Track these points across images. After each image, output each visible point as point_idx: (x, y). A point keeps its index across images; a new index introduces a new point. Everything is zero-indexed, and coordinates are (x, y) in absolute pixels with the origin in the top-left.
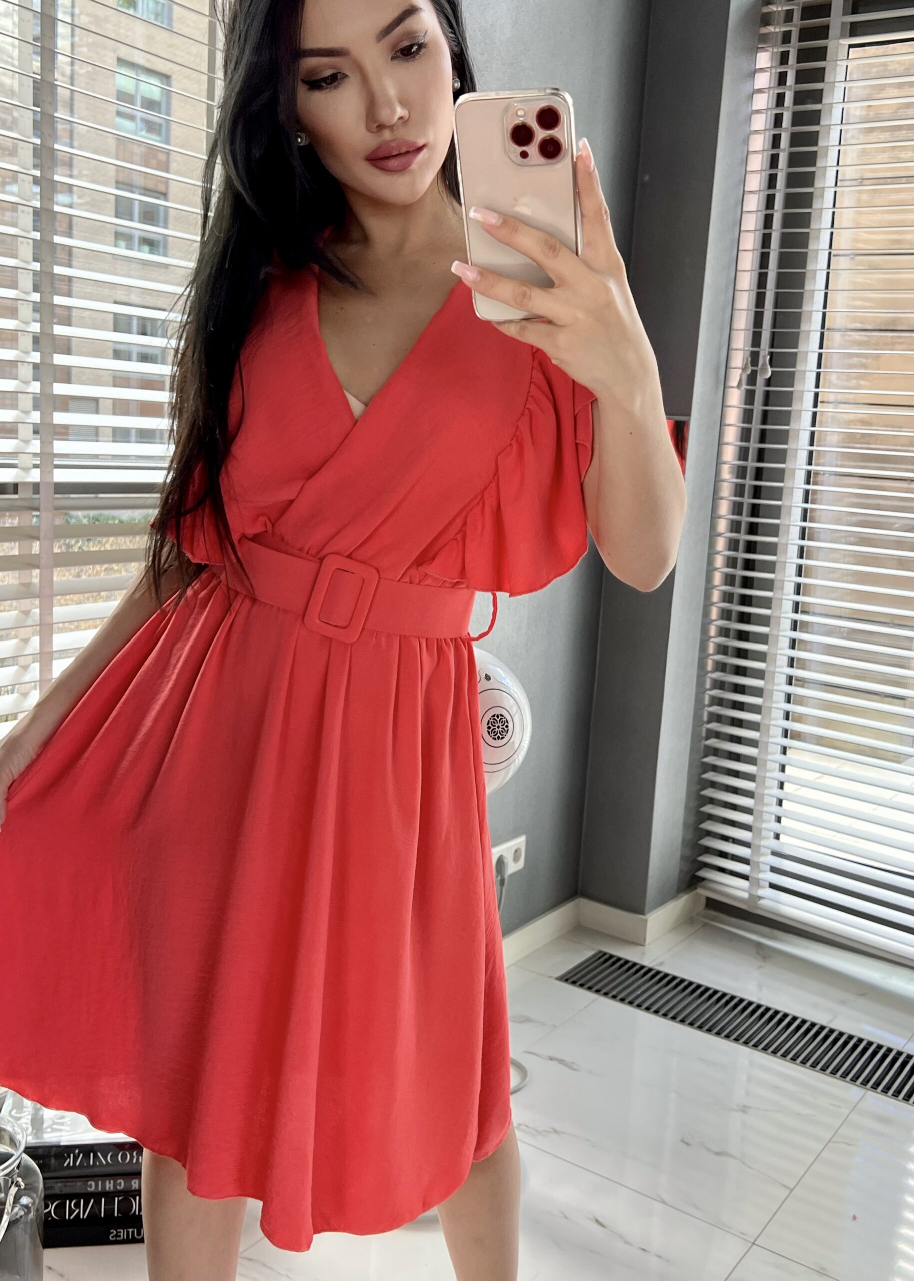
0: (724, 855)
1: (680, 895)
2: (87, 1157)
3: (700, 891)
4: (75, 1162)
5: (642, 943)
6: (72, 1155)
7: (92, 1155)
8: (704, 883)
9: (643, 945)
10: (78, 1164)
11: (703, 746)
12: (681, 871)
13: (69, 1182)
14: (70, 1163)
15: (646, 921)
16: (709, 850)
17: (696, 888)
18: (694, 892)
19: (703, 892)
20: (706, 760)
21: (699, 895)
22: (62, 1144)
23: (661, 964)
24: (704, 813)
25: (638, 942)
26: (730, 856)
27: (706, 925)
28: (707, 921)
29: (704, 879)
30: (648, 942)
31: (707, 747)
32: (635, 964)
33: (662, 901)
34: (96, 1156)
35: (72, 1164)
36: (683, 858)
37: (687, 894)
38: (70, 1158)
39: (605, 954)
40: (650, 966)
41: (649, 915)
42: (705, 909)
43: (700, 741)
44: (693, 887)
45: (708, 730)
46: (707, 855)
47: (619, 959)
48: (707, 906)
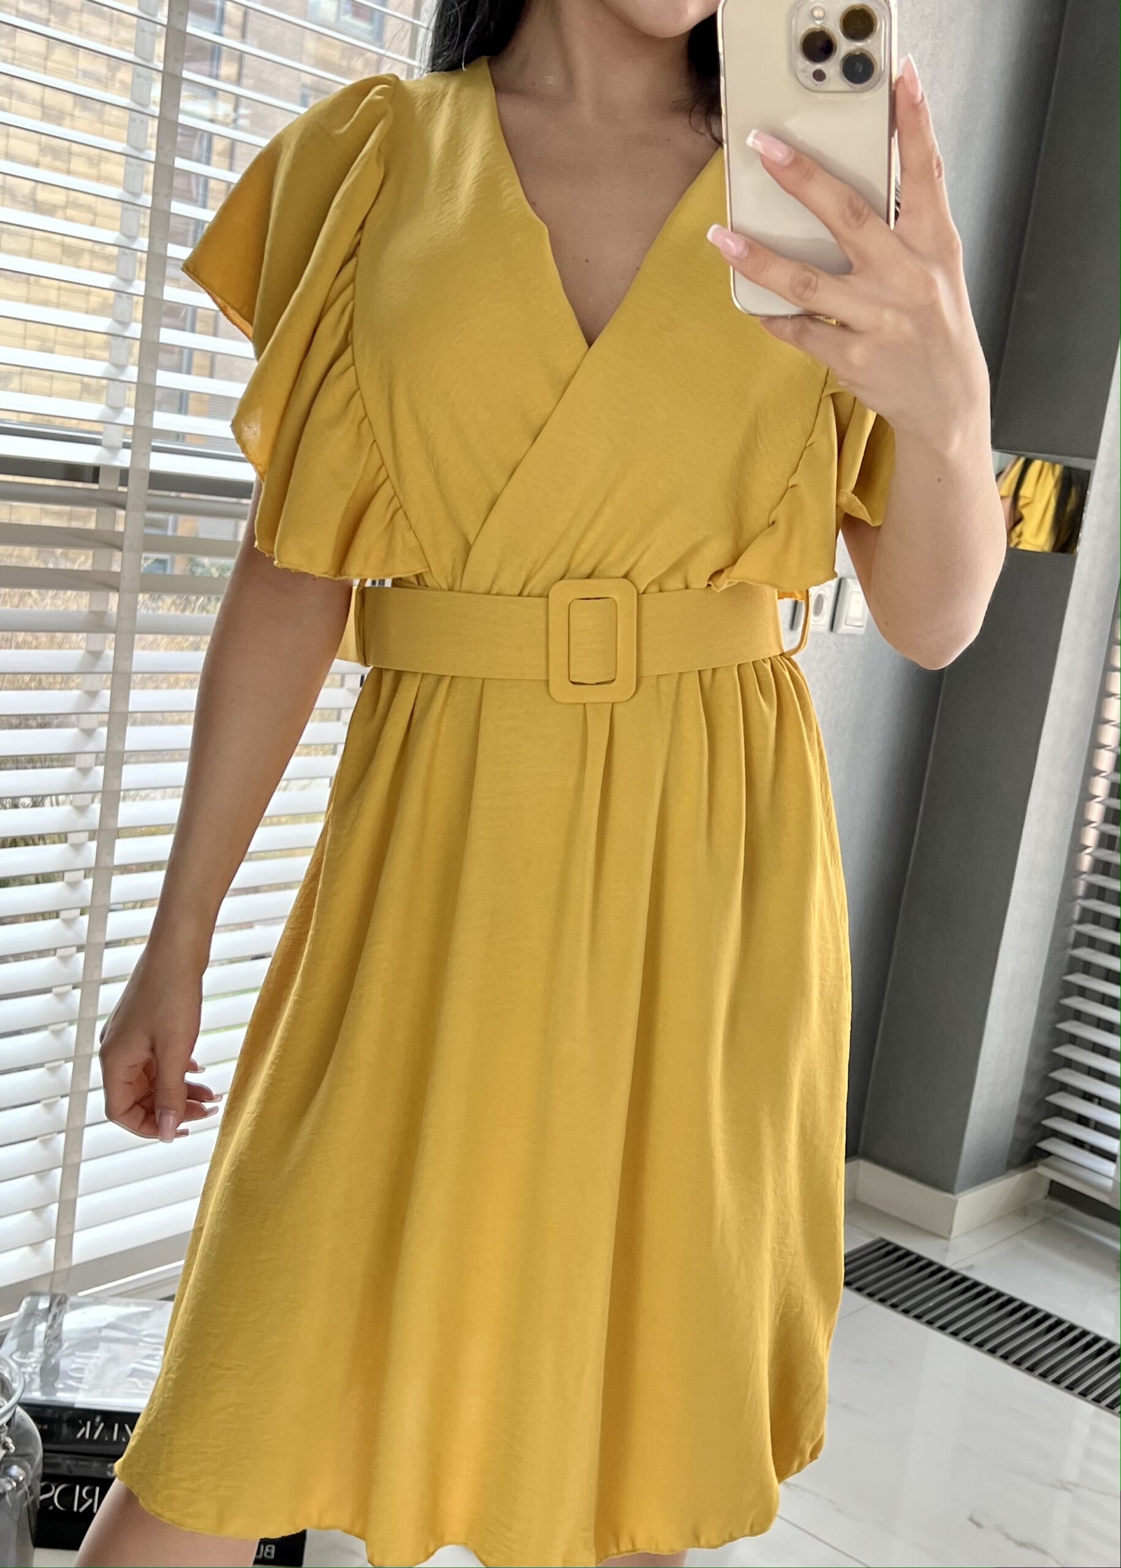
0: (1083, 1120)
1: (1012, 1172)
2: (109, 1428)
3: (1041, 1170)
4: (92, 1433)
5: (947, 1235)
6: (89, 1424)
7: (116, 1426)
8: (1049, 1160)
9: (947, 1238)
10: (96, 1436)
11: (1067, 958)
12: (1015, 1139)
13: (81, 1460)
14: (85, 1433)
15: (956, 1202)
16: (1061, 1112)
17: (1036, 1166)
18: (1035, 1170)
19: (1045, 1172)
20: (1069, 978)
21: (1041, 1176)
22: (76, 1406)
23: (971, 1267)
24: (1059, 1057)
25: (942, 1234)
26: (1094, 1125)
27: (1045, 1220)
28: (1048, 1214)
29: (1049, 1154)
30: (954, 1234)
31: (1075, 958)
32: (930, 1263)
33: (983, 1176)
34: (122, 1429)
35: (87, 1436)
36: (1020, 1120)
37: (1022, 1171)
38: (85, 1425)
39: (888, 1244)
40: (954, 1268)
41: (960, 1194)
42: (1046, 1197)
43: (1065, 948)
44: (1033, 1163)
45: (1079, 934)
46: (1058, 1119)
47: (908, 1253)
48: (1050, 1193)
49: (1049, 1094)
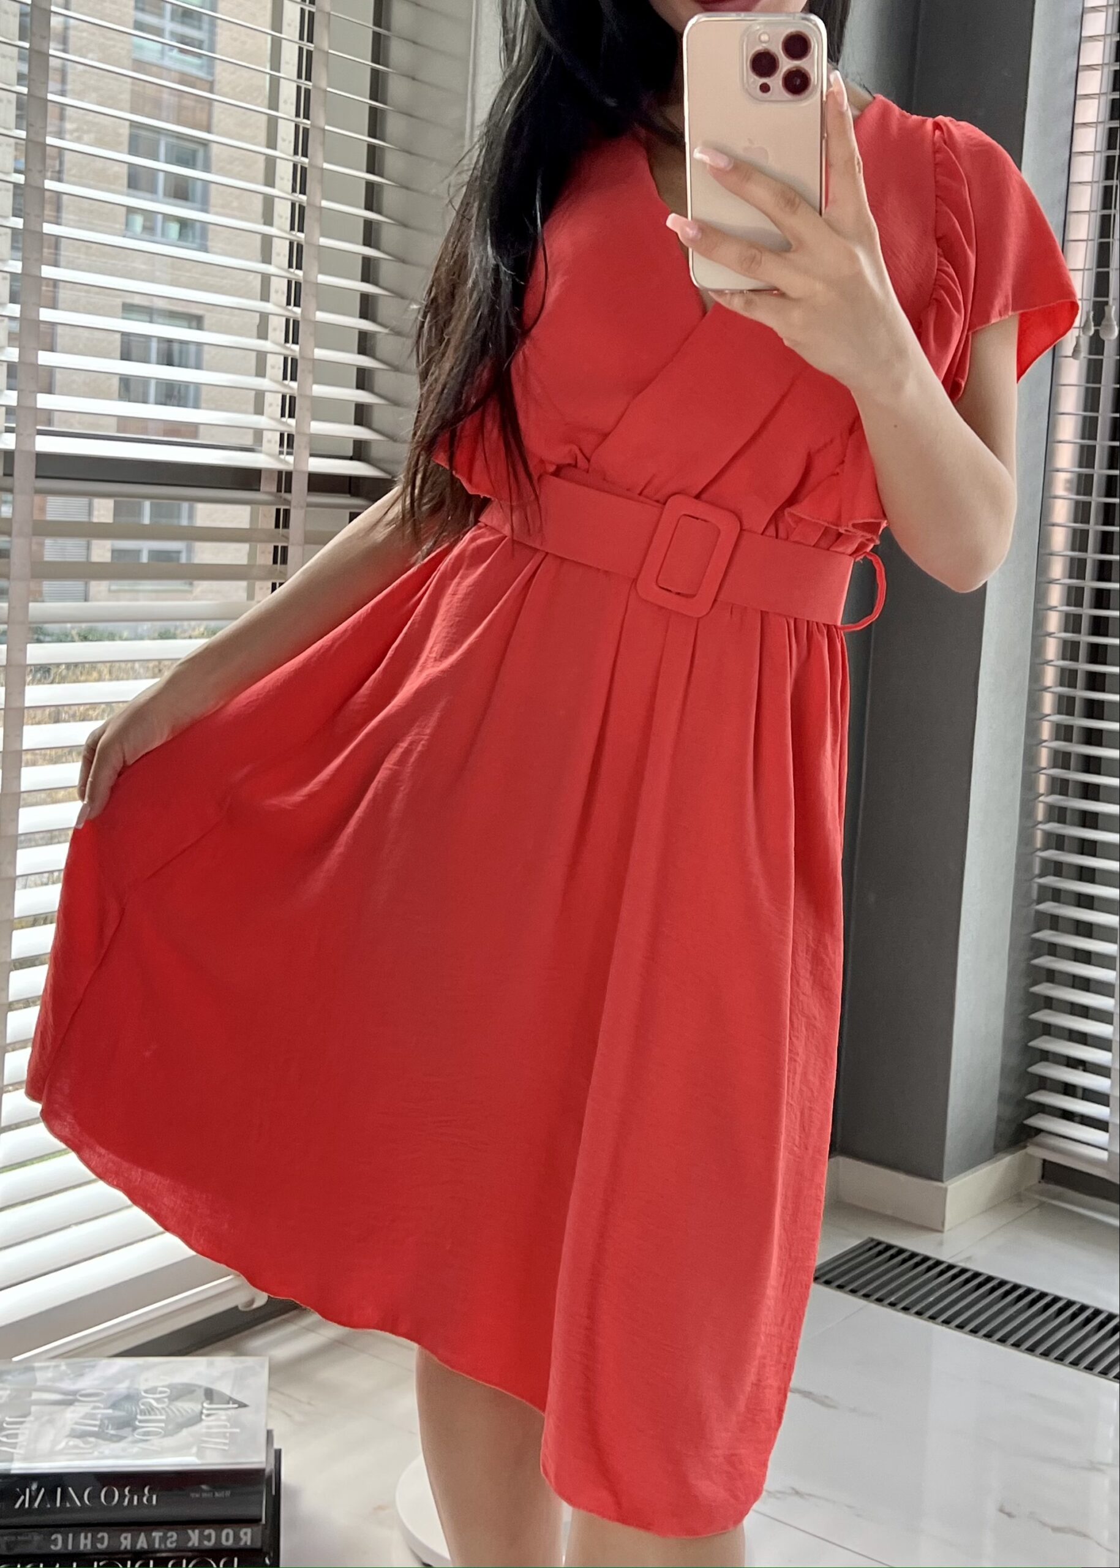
0: (1069, 1090)
1: (1000, 1155)
2: (51, 1495)
3: (1033, 1151)
4: (32, 1499)
5: (940, 1228)
6: (28, 1490)
7: (59, 1490)
8: (1041, 1138)
9: (941, 1232)
10: (36, 1505)
11: (1033, 913)
12: (1000, 1119)
13: (21, 1534)
14: (24, 1502)
15: (946, 1190)
16: (1044, 1083)
17: (1025, 1147)
18: (1023, 1152)
19: (1036, 1152)
20: (1037, 935)
21: (1031, 1157)
22: (13, 1472)
23: (970, 1259)
24: (1036, 1022)
25: (934, 1226)
26: (1080, 1092)
27: (1041, 1205)
28: (1044, 1199)
29: (1039, 1131)
30: (948, 1224)
31: (1039, 913)
32: (926, 1258)
33: (972, 1160)
34: (65, 1496)
35: (27, 1505)
36: (1003, 1097)
37: (1011, 1153)
38: (25, 1495)
39: (879, 1243)
40: (951, 1261)
41: (950, 1182)
42: (1040, 1182)
43: (1030, 905)
44: (1022, 1144)
45: (1042, 888)
46: (1043, 1092)
47: (901, 1251)
48: (1043, 1177)
49: (1031, 1065)
